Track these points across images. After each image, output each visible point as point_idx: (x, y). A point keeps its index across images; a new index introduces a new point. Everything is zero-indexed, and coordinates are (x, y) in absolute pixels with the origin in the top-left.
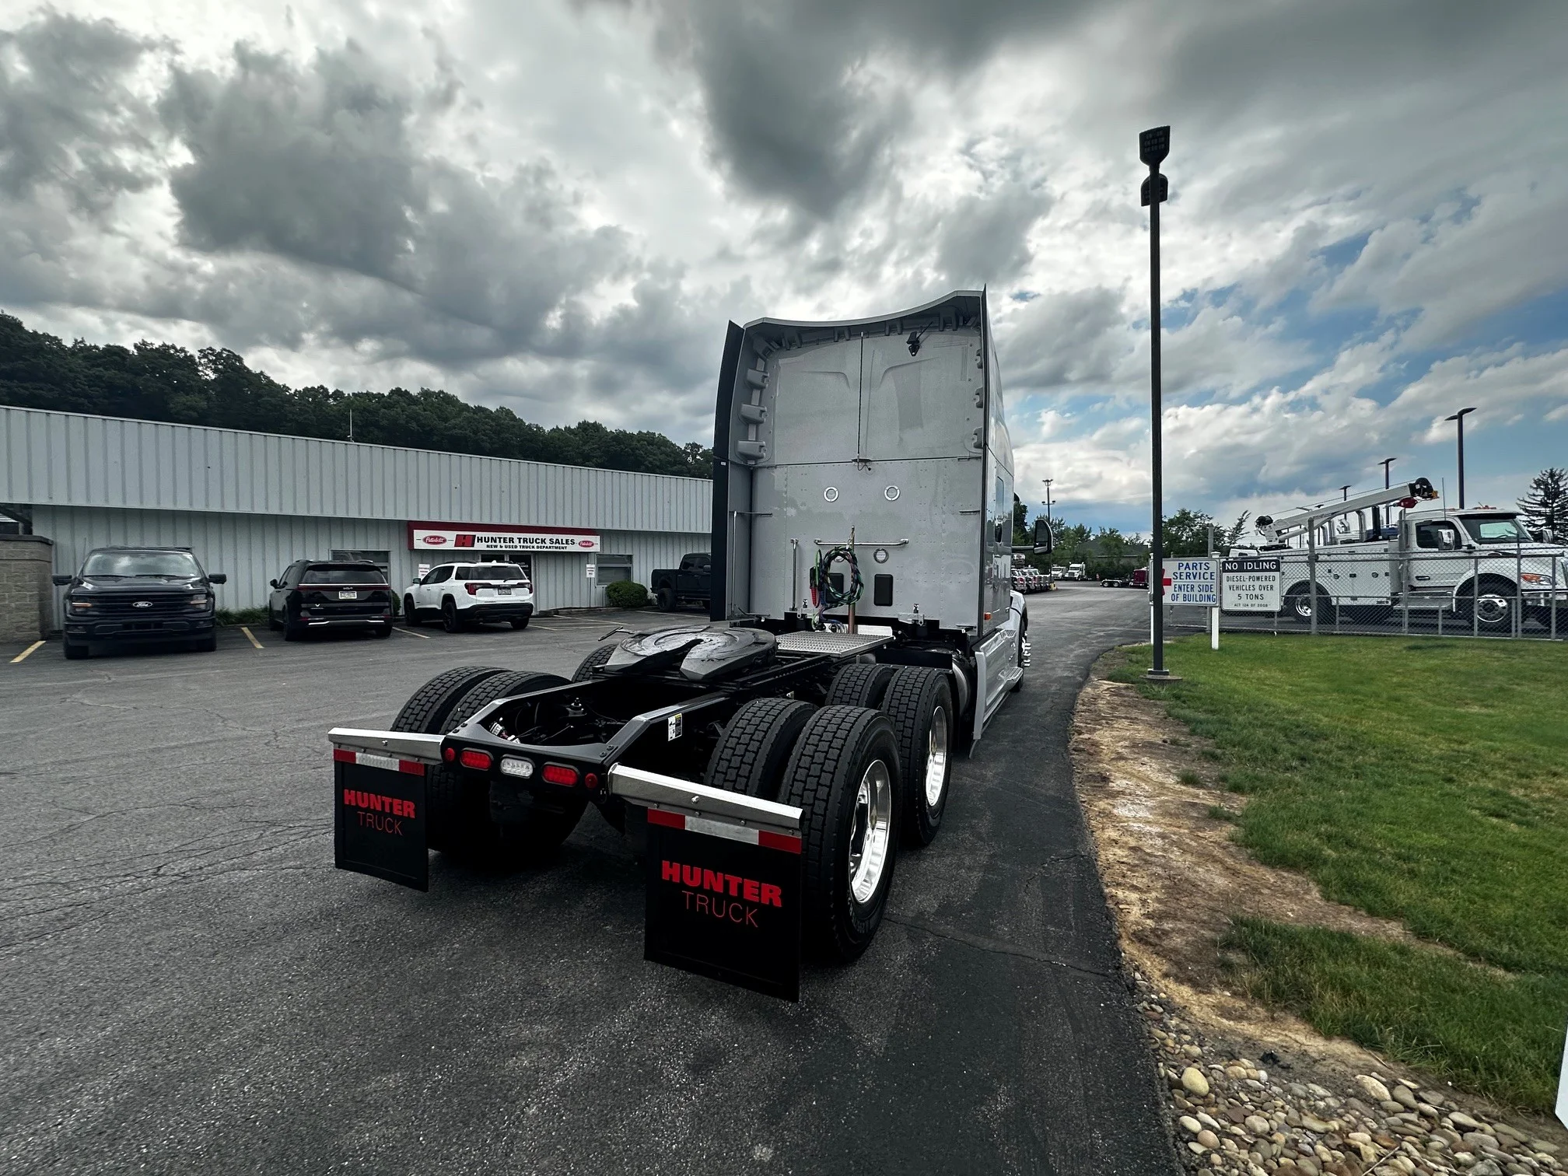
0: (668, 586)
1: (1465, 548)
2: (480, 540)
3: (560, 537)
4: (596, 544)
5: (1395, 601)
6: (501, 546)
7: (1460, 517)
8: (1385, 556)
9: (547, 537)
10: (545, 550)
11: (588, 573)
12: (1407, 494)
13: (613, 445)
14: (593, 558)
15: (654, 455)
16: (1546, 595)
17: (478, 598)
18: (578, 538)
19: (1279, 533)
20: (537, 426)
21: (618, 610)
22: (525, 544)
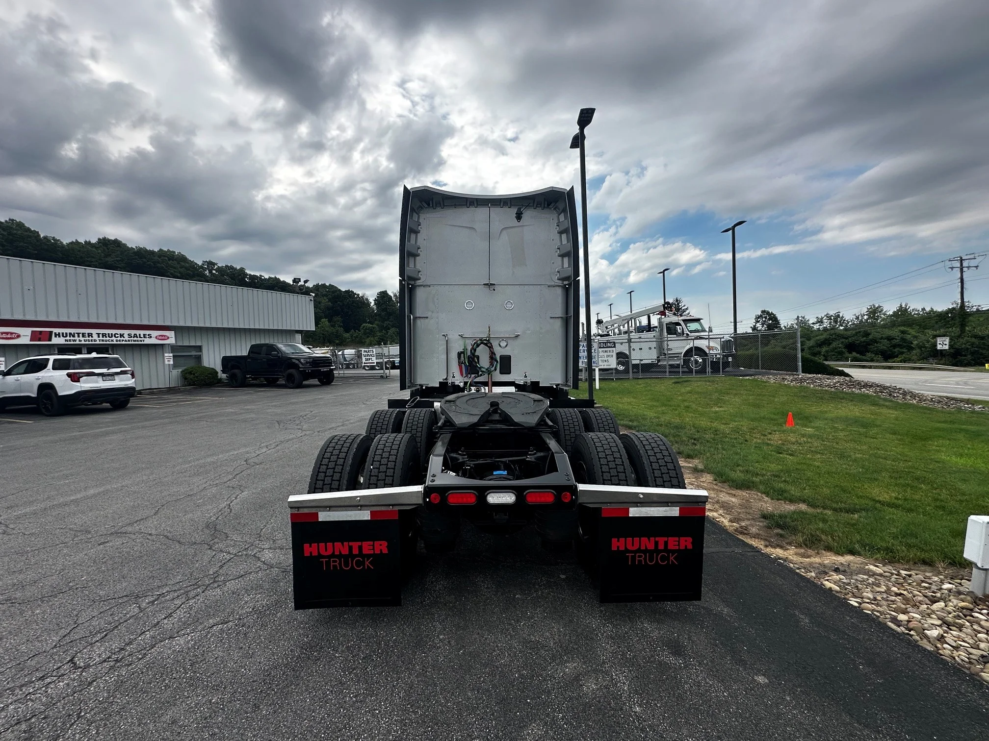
0: (238, 368)
1: (685, 335)
2: (58, 335)
3: (138, 332)
4: (171, 338)
5: (659, 361)
6: (80, 340)
7: (683, 320)
8: (654, 339)
9: (126, 332)
10: (124, 343)
11: (166, 360)
12: (662, 309)
13: (136, 259)
14: (167, 349)
15: (175, 268)
16: (716, 356)
17: (82, 385)
18: (154, 333)
19: (607, 328)
20: (54, 238)
21: (196, 388)
22: (104, 338)
